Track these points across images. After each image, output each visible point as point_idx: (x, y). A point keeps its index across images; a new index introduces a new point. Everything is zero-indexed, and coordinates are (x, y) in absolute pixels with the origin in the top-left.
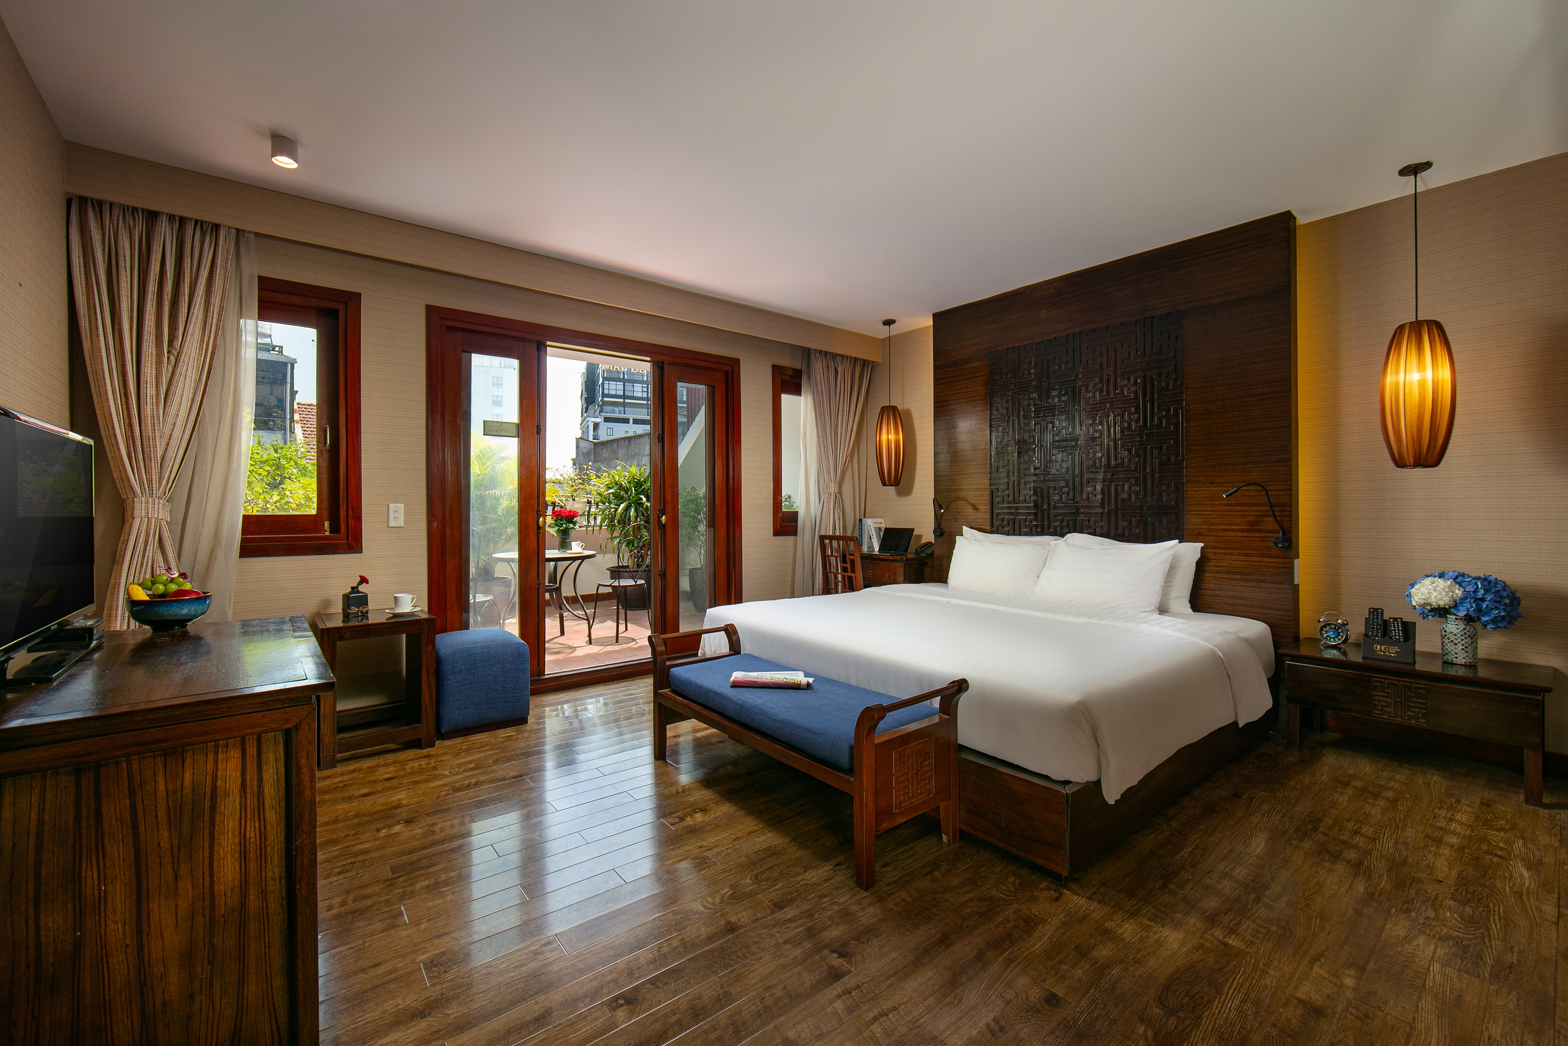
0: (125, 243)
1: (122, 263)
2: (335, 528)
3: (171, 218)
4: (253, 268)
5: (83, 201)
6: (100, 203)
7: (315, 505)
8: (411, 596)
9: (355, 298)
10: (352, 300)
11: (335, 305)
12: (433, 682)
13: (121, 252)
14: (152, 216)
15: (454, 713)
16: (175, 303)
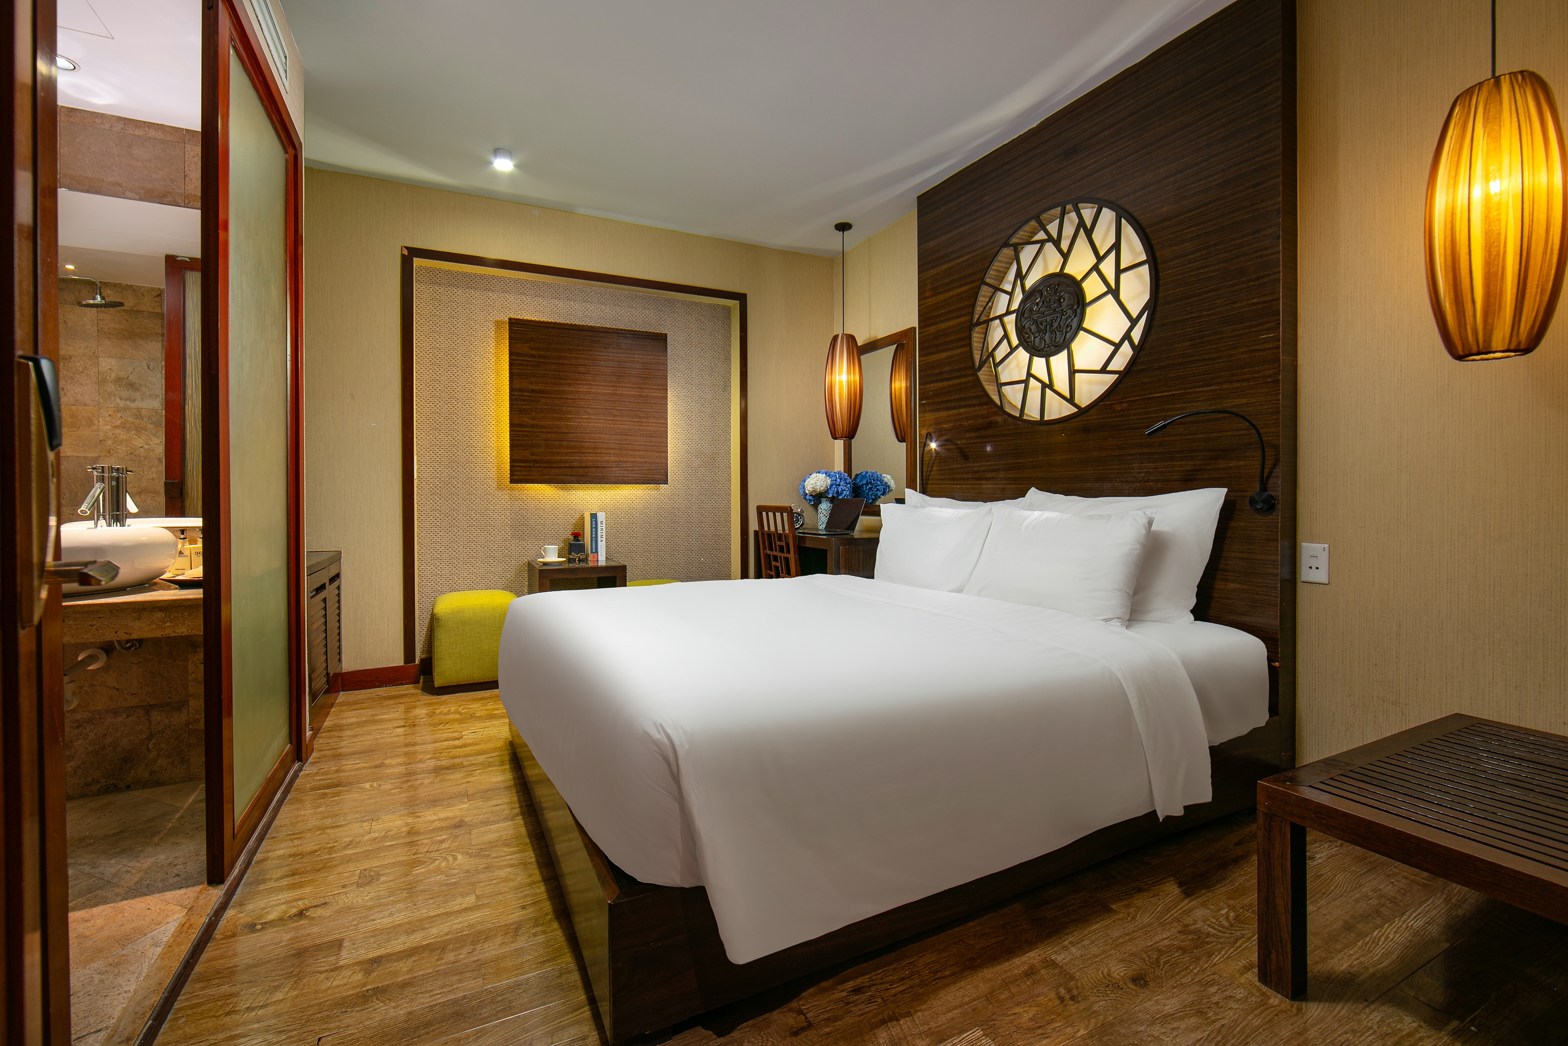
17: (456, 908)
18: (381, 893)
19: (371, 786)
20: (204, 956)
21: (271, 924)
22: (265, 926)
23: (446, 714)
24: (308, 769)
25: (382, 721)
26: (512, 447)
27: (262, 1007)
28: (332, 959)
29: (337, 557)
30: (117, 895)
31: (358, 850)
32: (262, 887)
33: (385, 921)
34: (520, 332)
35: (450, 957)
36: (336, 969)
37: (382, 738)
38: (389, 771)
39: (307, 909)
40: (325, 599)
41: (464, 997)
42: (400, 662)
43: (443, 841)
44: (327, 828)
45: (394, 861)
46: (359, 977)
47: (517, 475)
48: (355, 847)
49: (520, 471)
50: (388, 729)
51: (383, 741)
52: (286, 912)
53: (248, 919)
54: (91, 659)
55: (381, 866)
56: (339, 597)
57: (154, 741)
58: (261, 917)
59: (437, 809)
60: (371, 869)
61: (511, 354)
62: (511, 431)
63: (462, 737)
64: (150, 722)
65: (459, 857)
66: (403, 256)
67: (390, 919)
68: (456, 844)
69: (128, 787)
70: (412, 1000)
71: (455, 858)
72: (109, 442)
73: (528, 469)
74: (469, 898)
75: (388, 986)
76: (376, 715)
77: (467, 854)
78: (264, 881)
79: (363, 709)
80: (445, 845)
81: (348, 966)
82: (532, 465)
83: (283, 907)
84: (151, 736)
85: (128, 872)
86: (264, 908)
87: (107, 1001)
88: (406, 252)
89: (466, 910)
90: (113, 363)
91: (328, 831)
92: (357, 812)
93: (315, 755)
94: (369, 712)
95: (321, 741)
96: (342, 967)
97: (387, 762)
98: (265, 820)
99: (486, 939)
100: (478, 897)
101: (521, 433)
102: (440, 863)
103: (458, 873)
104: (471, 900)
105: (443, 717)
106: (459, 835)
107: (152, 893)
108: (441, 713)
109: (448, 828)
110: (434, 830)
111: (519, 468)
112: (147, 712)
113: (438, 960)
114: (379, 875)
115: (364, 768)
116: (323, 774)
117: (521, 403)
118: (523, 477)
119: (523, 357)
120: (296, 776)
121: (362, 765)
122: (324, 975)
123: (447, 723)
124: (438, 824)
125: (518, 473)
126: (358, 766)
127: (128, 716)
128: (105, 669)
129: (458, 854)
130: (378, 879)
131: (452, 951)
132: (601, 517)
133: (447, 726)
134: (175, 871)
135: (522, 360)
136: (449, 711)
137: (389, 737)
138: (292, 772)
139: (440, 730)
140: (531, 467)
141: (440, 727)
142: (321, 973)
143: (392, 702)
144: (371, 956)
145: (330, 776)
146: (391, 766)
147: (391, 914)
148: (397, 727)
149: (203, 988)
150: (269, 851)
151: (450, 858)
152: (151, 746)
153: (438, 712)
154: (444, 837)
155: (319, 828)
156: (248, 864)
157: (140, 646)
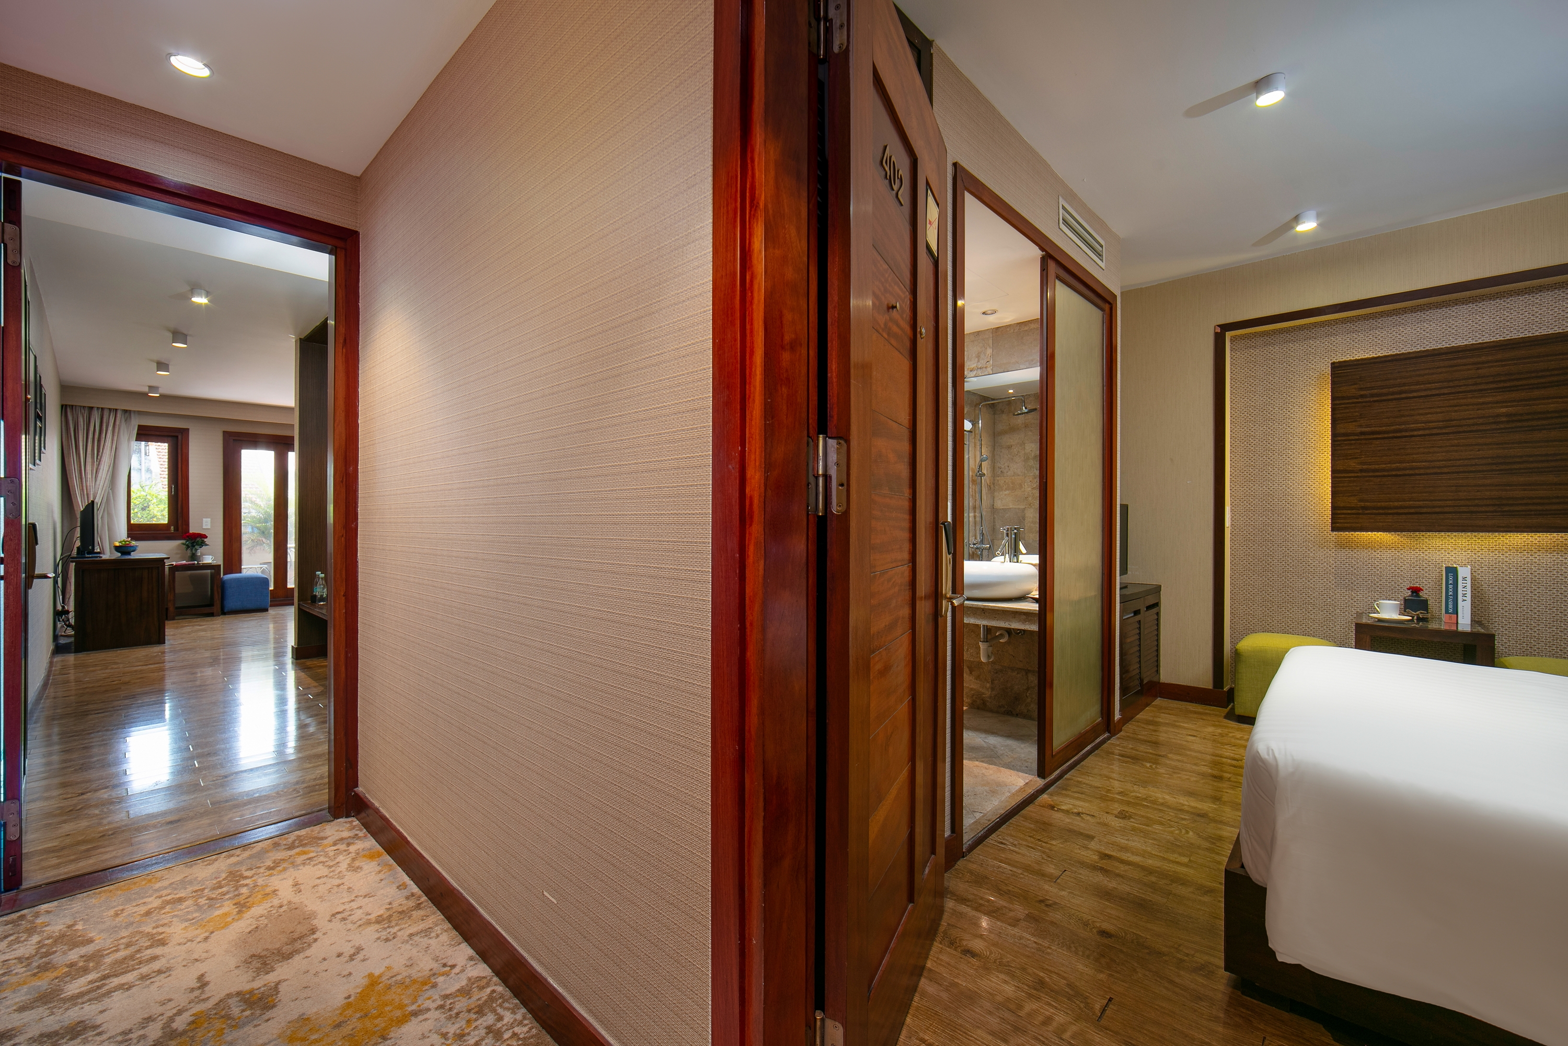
0: (81, 420)
1: (80, 428)
2: (176, 529)
3: (98, 408)
4: (136, 422)
5: (66, 405)
6: (72, 406)
7: (167, 519)
8: (211, 557)
9: (188, 430)
10: (185, 432)
11: (176, 434)
12: (220, 590)
13: (79, 423)
14: (91, 408)
15: (230, 604)
16: (99, 441)
17: (1171, 858)
18: (1127, 827)
19: (1151, 766)
20: (1028, 808)
21: (1063, 811)
22: (1059, 810)
23: (1237, 739)
24: (1113, 740)
25: (1179, 727)
26: (1334, 493)
27: (1045, 842)
28: (1086, 842)
29: (1157, 589)
30: (1000, 764)
31: (1124, 798)
32: (1064, 792)
33: (1123, 841)
34: (1346, 374)
35: (1153, 879)
36: (1086, 848)
37: (1174, 739)
38: (1168, 762)
39: (1082, 813)
40: (1140, 621)
41: (1150, 901)
42: (1210, 686)
43: (1185, 819)
44: (1111, 778)
45: (1144, 814)
46: (1096, 857)
47: (1341, 523)
48: (1123, 796)
49: (1344, 518)
50: (1182, 734)
51: (1174, 741)
52: (1071, 809)
53: (1052, 803)
54: (1001, 636)
55: (1135, 814)
56: (1158, 621)
57: (1029, 692)
58: (1058, 805)
59: (1192, 799)
60: (1127, 812)
61: (1333, 399)
62: (1333, 478)
63: (1241, 760)
64: (1028, 680)
65: (1191, 833)
66: (1216, 334)
67: (1126, 842)
68: (1193, 825)
69: (1017, 715)
70: (1119, 884)
71: (1187, 832)
72: (1030, 499)
73: (1355, 516)
74: (1183, 858)
75: (1109, 870)
76: (1178, 722)
77: (1198, 834)
78: (1066, 790)
79: (1169, 714)
80: (1184, 822)
81: (1092, 850)
82: (1360, 511)
83: (1071, 806)
84: (1028, 689)
85: (1007, 756)
86: (1061, 802)
87: (986, 804)
88: (1218, 330)
89: (1178, 863)
90: (1033, 446)
91: (1111, 780)
92: (1134, 777)
93: (1122, 733)
94: (1173, 718)
95: (1130, 726)
96: (1089, 848)
97: (1170, 755)
98: (1076, 758)
99: (1182, 884)
100: (1190, 860)
101: (1347, 479)
102: (1175, 830)
103: (1184, 842)
104: (1185, 860)
105: (1233, 740)
106: (1198, 822)
107: (1014, 770)
108: (1233, 737)
109: (1192, 813)
110: (1181, 810)
111: (1343, 516)
112: (1027, 674)
113: (1144, 876)
114: (1130, 817)
115: (1151, 753)
116: (1122, 747)
117: (1346, 447)
118: (1348, 525)
119: (1349, 399)
120: (1103, 742)
121: (1151, 751)
122: (1078, 847)
123: (1234, 746)
124: (1186, 808)
125: (1342, 521)
126: (1148, 751)
127: (1018, 673)
128: (1008, 643)
129: (1191, 832)
130: (1129, 819)
131: (1156, 877)
132: (1464, 572)
133: (1233, 748)
134: (1026, 764)
135: (1348, 403)
136: (1241, 737)
137: (1180, 740)
138: (1101, 738)
139: (1225, 749)
140: (1359, 514)
141: (1226, 747)
142: (1077, 845)
143: (1195, 716)
144: (1107, 852)
145: (1126, 750)
146: (1172, 759)
147: (1128, 840)
148: (1190, 735)
149: (1023, 821)
150: (1074, 776)
151: (1184, 831)
152: (1028, 695)
153: (1231, 735)
154: (1187, 817)
155: (1106, 777)
156: (1060, 777)
157: (1024, 634)
